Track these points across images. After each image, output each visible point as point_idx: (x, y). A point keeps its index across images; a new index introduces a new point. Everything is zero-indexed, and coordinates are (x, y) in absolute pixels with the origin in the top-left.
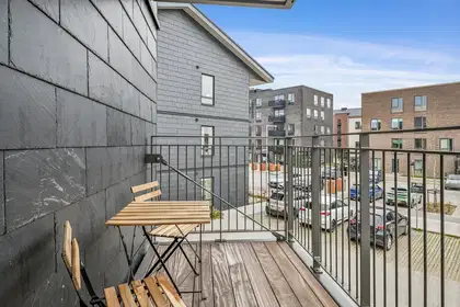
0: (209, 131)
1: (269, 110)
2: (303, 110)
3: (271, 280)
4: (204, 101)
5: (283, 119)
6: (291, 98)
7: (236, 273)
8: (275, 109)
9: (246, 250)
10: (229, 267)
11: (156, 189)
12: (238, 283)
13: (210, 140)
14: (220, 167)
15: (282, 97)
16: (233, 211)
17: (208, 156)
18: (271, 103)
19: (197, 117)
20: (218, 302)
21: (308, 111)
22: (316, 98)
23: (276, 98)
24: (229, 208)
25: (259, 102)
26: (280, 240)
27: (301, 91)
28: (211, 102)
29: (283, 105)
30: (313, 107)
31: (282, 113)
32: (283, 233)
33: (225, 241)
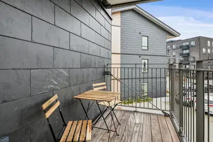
0: (146, 61)
1: (180, 51)
2: (200, 49)
3: (153, 134)
4: (143, 48)
5: (188, 55)
6: (193, 43)
7: (137, 127)
8: (183, 50)
9: (147, 117)
10: (135, 124)
11: (104, 86)
12: (136, 132)
13: (146, 65)
14: (148, 78)
15: (187, 43)
16: (159, 99)
17: (146, 73)
18: (181, 47)
19: (140, 55)
20: (123, 138)
21: (204, 50)
22: (209, 42)
23: (184, 44)
24: (156, 97)
25: (174, 47)
26: (166, 115)
27: (199, 39)
28: (146, 48)
29: (188, 47)
30: (207, 48)
31: (187, 51)
32: (168, 113)
33: (138, 112)
